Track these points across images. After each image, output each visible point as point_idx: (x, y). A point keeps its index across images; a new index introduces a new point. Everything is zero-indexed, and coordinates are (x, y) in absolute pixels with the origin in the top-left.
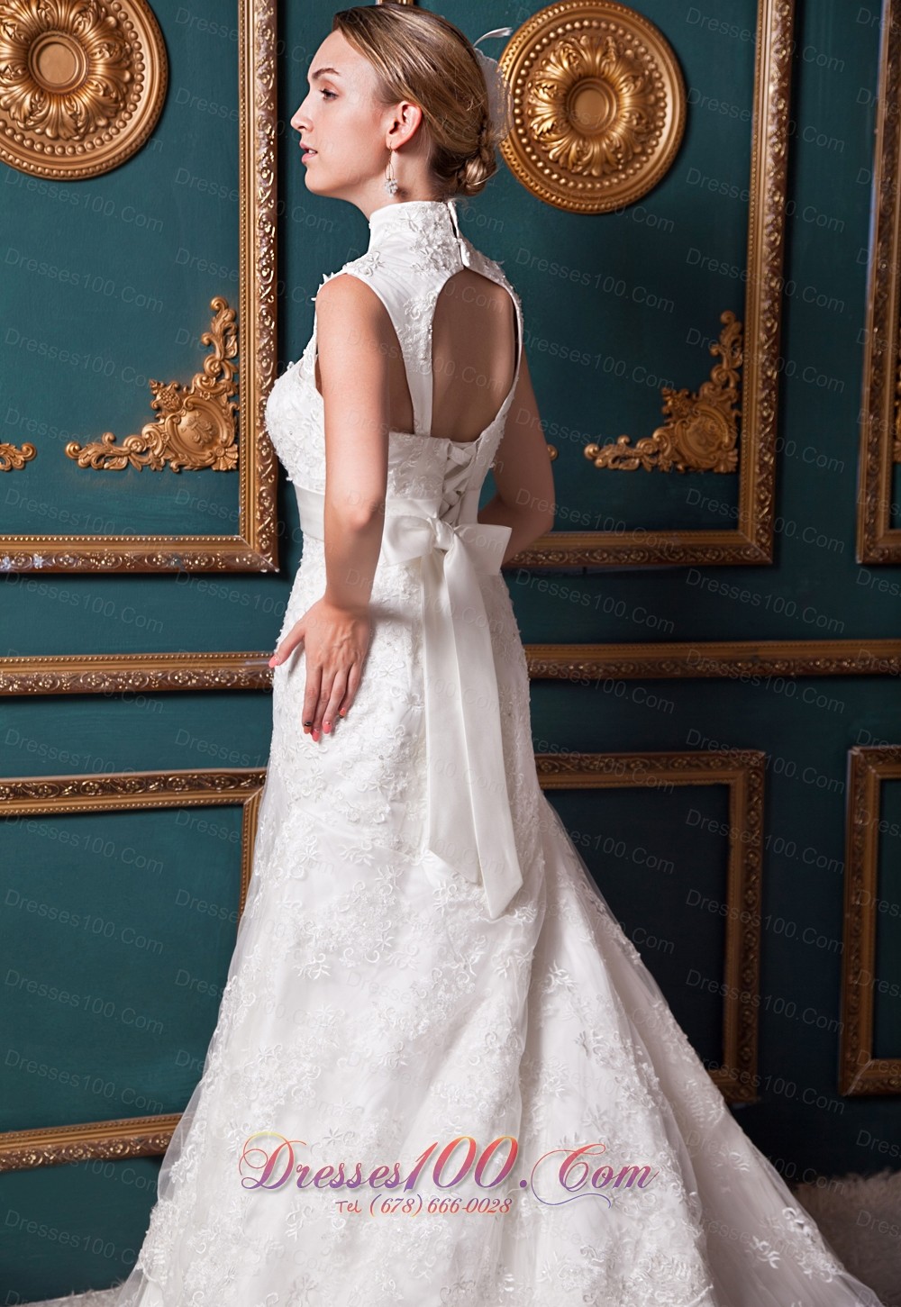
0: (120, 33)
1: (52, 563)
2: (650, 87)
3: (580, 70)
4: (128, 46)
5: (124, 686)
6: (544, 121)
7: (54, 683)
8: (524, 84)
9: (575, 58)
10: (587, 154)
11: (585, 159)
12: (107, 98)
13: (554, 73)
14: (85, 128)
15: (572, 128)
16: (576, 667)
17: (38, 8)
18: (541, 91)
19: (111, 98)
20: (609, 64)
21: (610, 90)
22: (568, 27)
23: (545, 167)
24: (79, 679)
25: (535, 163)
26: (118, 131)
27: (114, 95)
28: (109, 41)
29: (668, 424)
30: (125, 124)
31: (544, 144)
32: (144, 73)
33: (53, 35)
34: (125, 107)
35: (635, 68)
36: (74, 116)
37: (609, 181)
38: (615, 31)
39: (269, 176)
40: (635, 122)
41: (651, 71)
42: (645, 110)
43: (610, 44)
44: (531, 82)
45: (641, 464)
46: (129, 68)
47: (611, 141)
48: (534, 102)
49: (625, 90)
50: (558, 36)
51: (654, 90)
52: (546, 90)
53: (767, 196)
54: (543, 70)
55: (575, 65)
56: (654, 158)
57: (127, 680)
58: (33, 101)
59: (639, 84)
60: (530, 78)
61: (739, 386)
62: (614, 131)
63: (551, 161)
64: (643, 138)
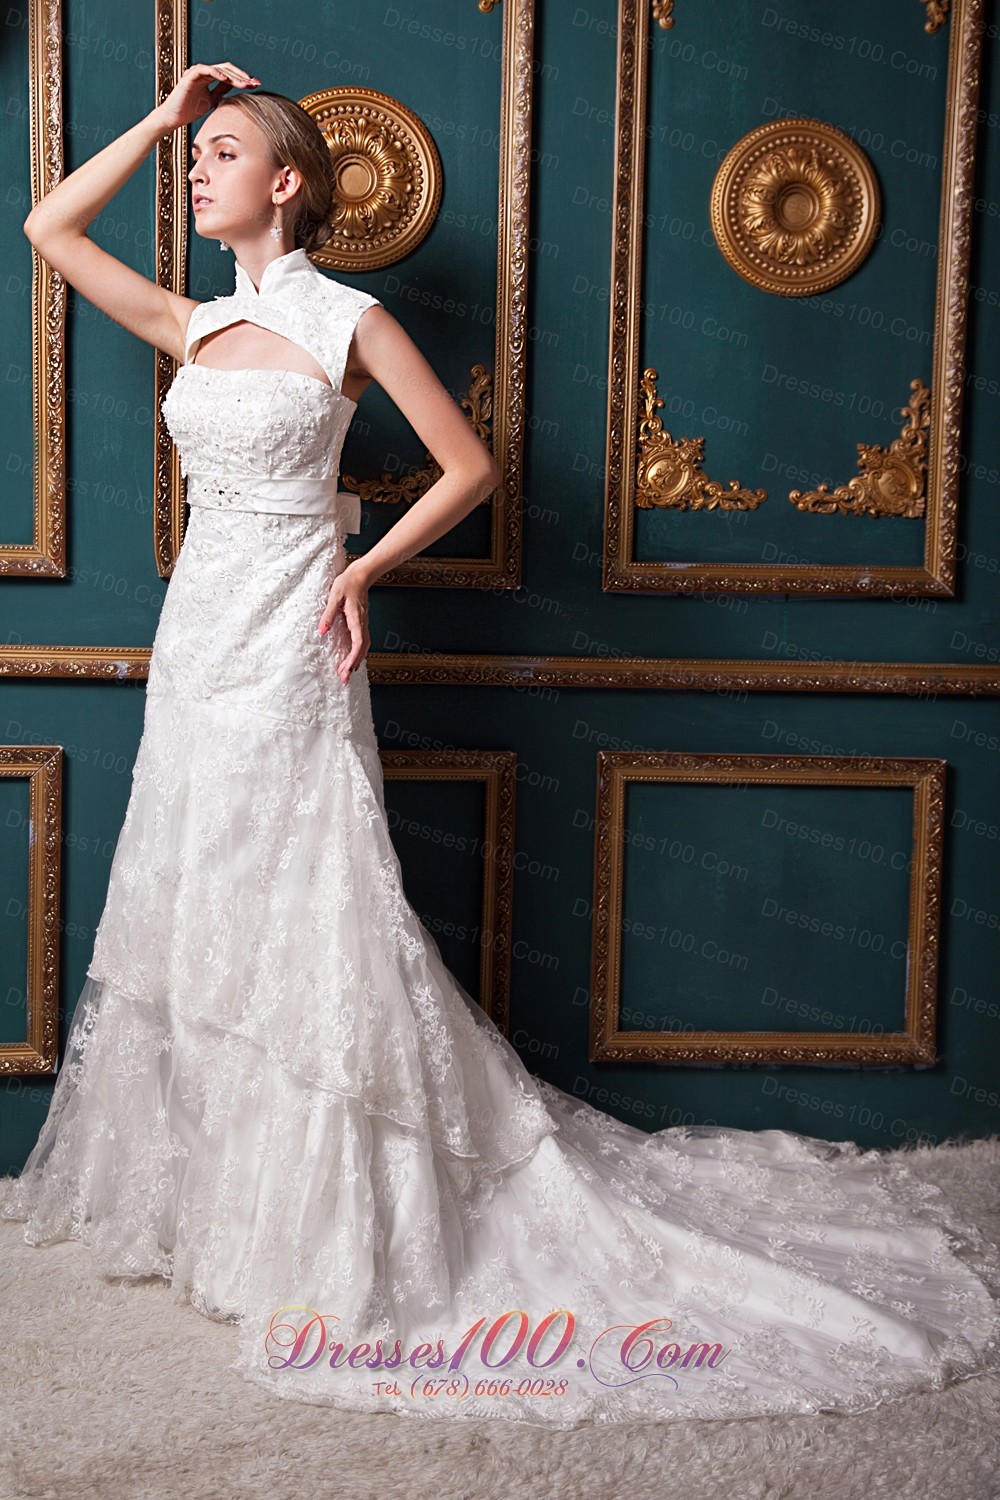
0: (404, 154)
2: (849, 190)
3: (786, 177)
4: (410, 164)
6: (755, 219)
8: (739, 190)
9: (782, 167)
10: (792, 247)
11: (790, 250)
12: (392, 204)
13: (765, 178)
15: (779, 225)
16: (782, 681)
17: (340, 136)
18: (753, 194)
19: (396, 205)
20: (812, 171)
21: (813, 193)
22: (778, 142)
23: (756, 257)
25: (748, 254)
26: (401, 231)
27: (398, 202)
28: (395, 161)
29: (862, 474)
30: (406, 226)
32: (423, 185)
33: (352, 158)
34: (406, 213)
35: (835, 175)
37: (812, 269)
38: (819, 145)
39: (521, 265)
40: (834, 219)
41: (850, 178)
42: (842, 209)
43: (814, 155)
44: (746, 187)
45: (837, 507)
46: (410, 181)
47: (813, 236)
48: (747, 204)
49: (826, 193)
50: (768, 150)
51: (852, 193)
52: (757, 193)
53: (952, 282)
54: (755, 177)
55: (782, 172)
56: (851, 250)
59: (838, 187)
60: (744, 184)
61: (926, 443)
62: (816, 227)
63: (761, 252)
64: (842, 233)
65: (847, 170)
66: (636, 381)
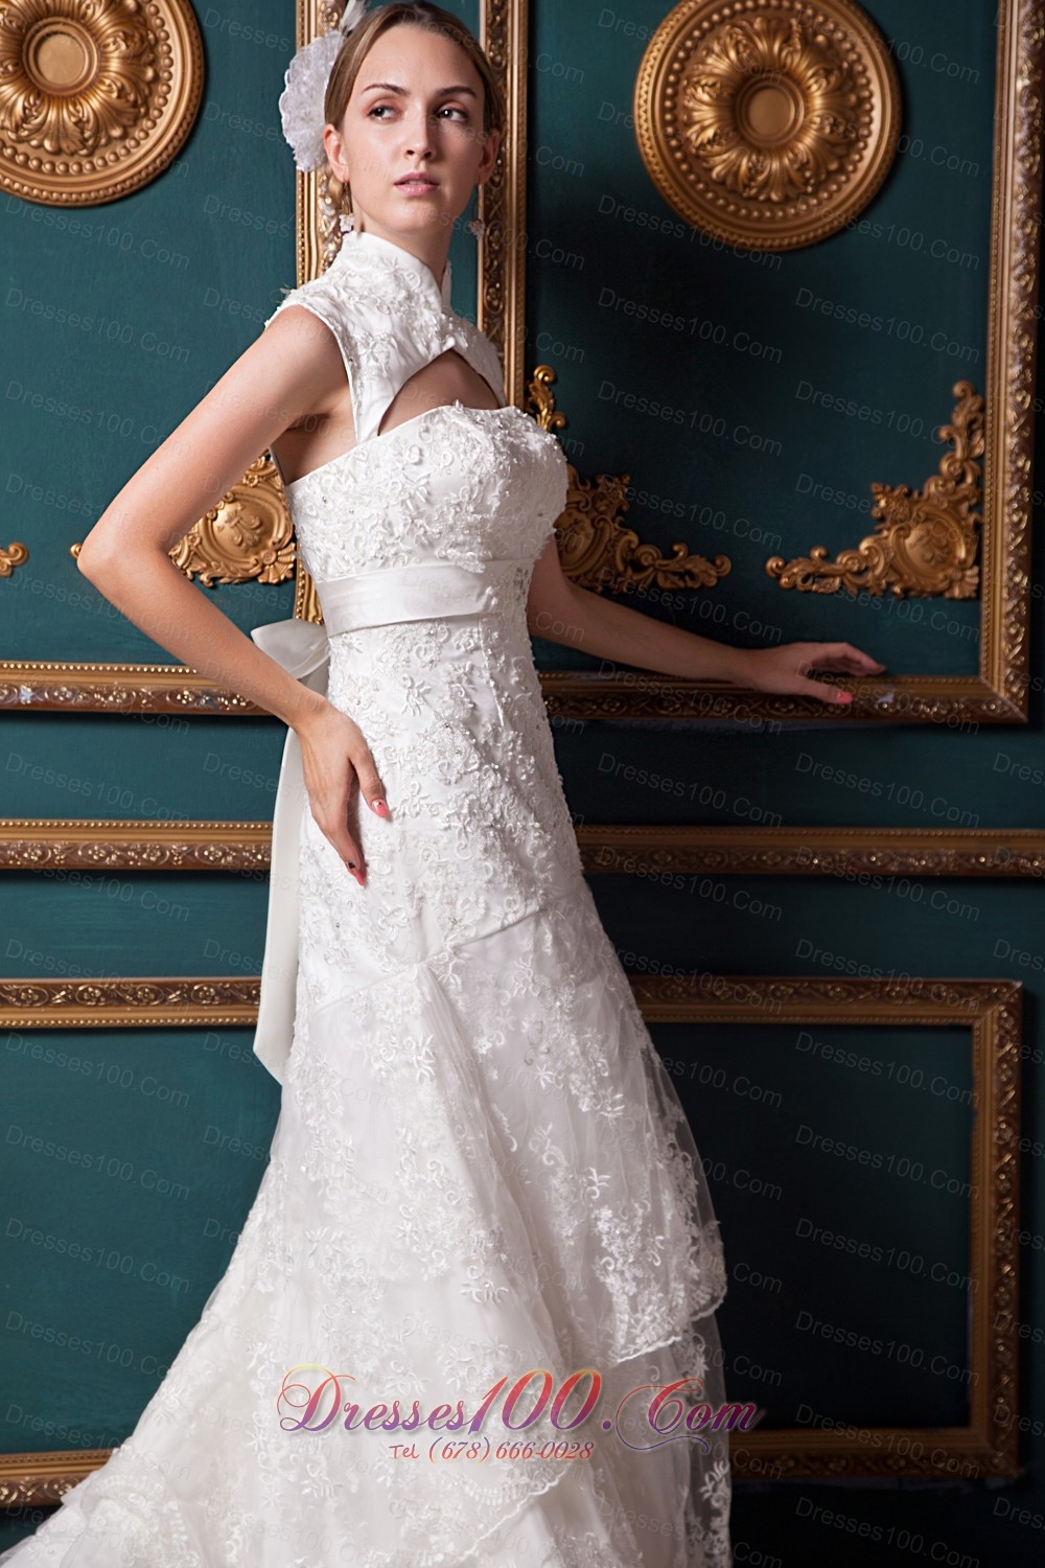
0: (141, 20)
1: (43, 697)
2: (851, 84)
3: (753, 63)
4: (151, 36)
5: (136, 861)
6: (703, 129)
7: (44, 855)
8: (678, 82)
10: (762, 172)
11: (761, 178)
12: (123, 100)
13: (719, 64)
14: (94, 138)
15: (742, 138)
16: (759, 858)
18: (700, 90)
19: (128, 101)
20: (792, 52)
21: (794, 86)
22: (738, 7)
23: (707, 190)
24: (77, 850)
25: (693, 184)
26: (138, 144)
27: (132, 97)
28: (126, 30)
29: (880, 531)
30: (147, 135)
31: (705, 159)
32: (172, 70)
33: (56, 23)
34: (147, 114)
35: (829, 59)
36: (79, 123)
37: (795, 207)
38: (802, 12)
40: (827, 130)
41: (851, 64)
42: (841, 114)
43: (795, 28)
44: (688, 79)
45: (842, 583)
46: (152, 63)
47: (796, 155)
48: (691, 104)
49: (814, 87)
50: (723, 20)
51: (855, 88)
52: (707, 88)
53: (1014, 227)
54: (703, 62)
55: (745, 55)
56: (856, 178)
57: (140, 854)
58: (26, 104)
59: (833, 79)
60: (686, 73)
61: (979, 482)
62: (801, 141)
63: (715, 182)
64: (840, 151)
65: (848, 51)
66: (521, 387)
